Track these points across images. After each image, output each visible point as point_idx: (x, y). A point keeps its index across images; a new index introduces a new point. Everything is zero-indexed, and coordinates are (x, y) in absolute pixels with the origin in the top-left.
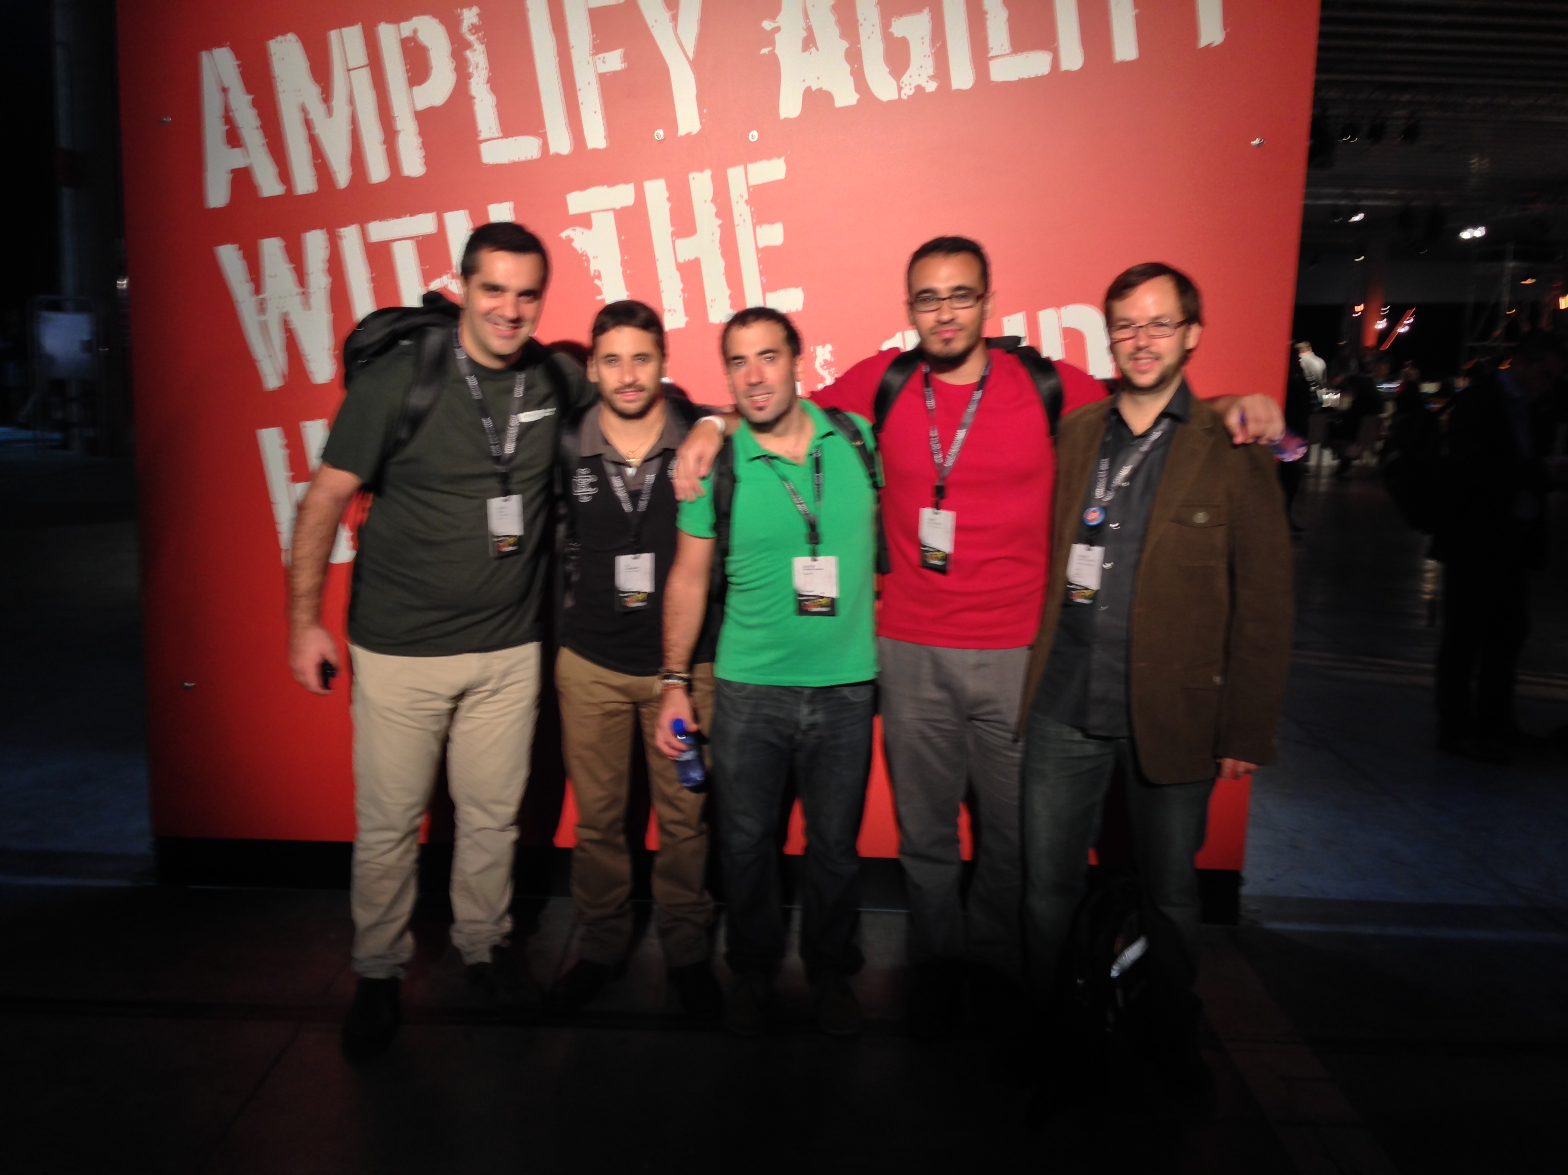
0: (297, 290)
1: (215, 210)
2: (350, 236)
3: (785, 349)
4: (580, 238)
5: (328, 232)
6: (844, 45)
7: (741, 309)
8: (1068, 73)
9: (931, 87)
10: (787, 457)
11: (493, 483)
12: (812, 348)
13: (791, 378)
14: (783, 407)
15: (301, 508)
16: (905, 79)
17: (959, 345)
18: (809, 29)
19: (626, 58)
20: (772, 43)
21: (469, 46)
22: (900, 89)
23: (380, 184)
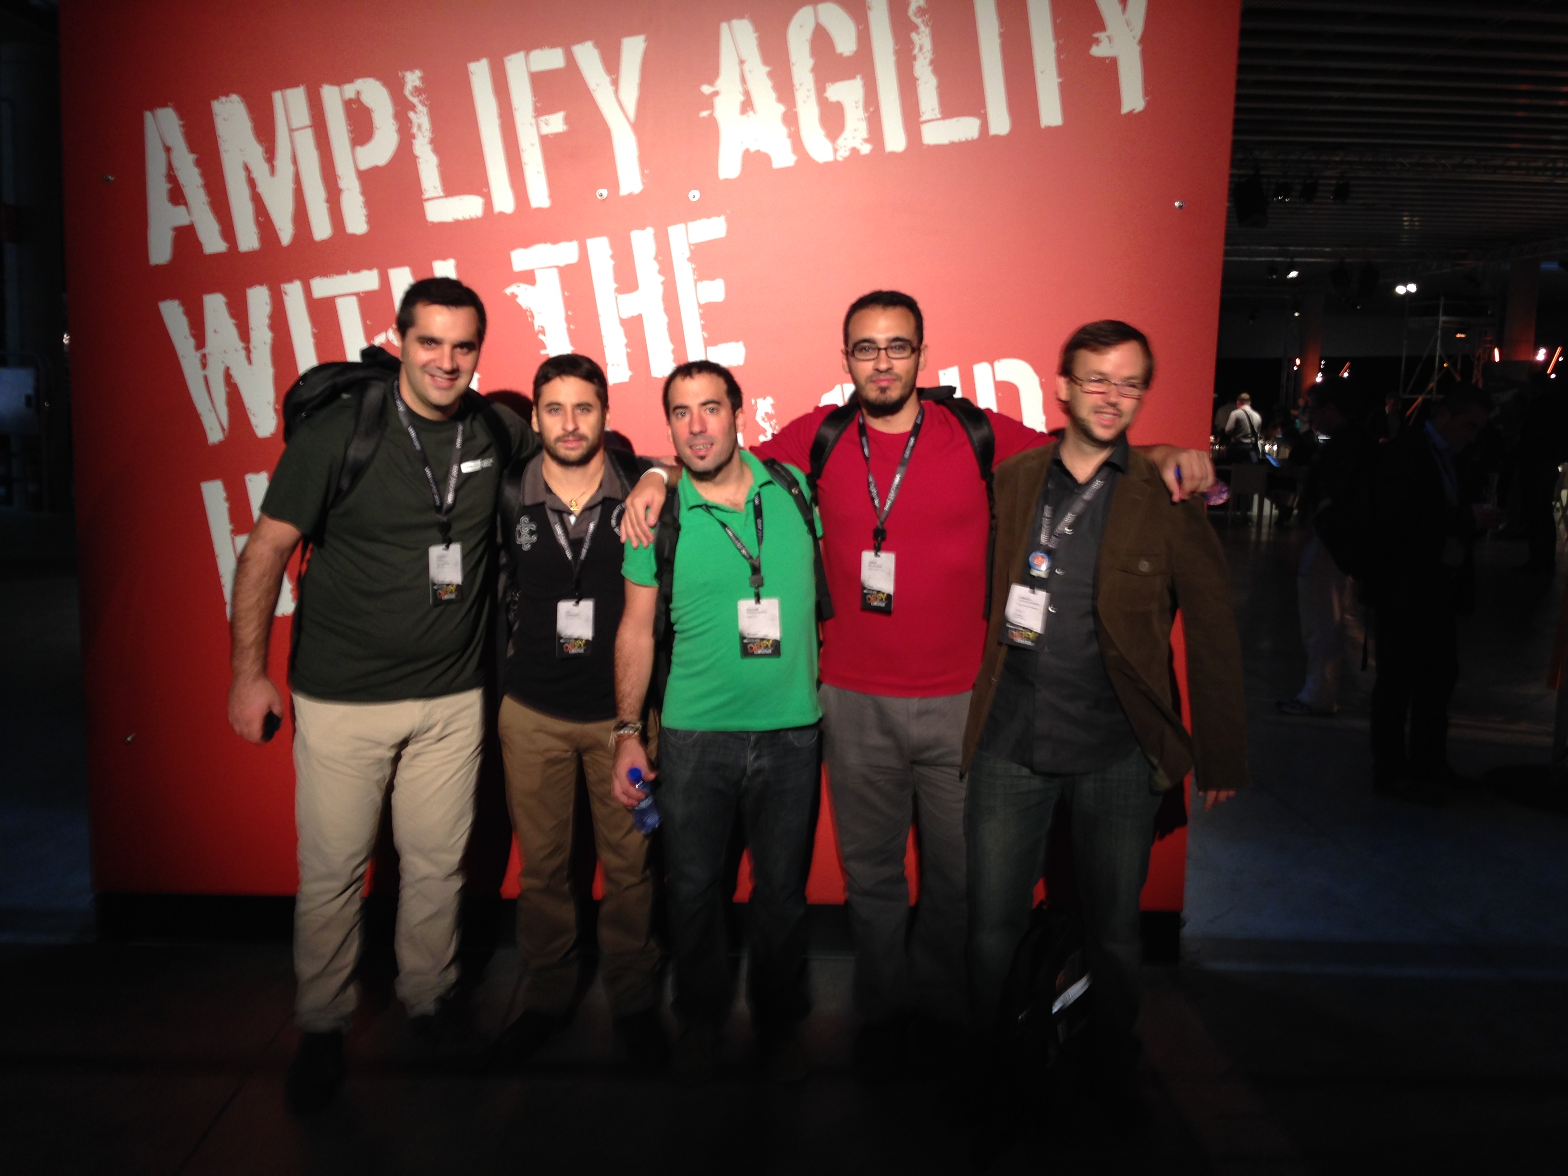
0: (240, 345)
1: (157, 267)
2: (293, 293)
3: (726, 402)
4: (523, 294)
5: (271, 289)
6: (781, 108)
7: (682, 362)
8: (997, 137)
9: (866, 149)
10: (726, 505)
11: (435, 533)
12: (753, 401)
13: (733, 428)
14: (723, 458)
15: (242, 560)
16: (841, 141)
17: (894, 394)
18: (747, 93)
19: (567, 120)
20: (711, 106)
21: (413, 107)
22: (836, 151)
23: (323, 243)
